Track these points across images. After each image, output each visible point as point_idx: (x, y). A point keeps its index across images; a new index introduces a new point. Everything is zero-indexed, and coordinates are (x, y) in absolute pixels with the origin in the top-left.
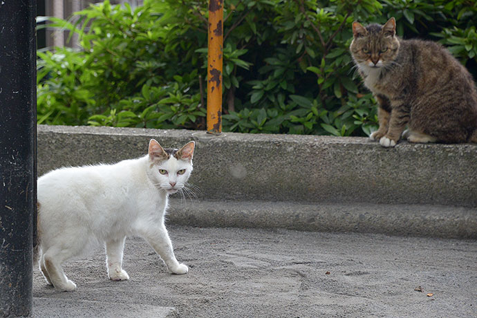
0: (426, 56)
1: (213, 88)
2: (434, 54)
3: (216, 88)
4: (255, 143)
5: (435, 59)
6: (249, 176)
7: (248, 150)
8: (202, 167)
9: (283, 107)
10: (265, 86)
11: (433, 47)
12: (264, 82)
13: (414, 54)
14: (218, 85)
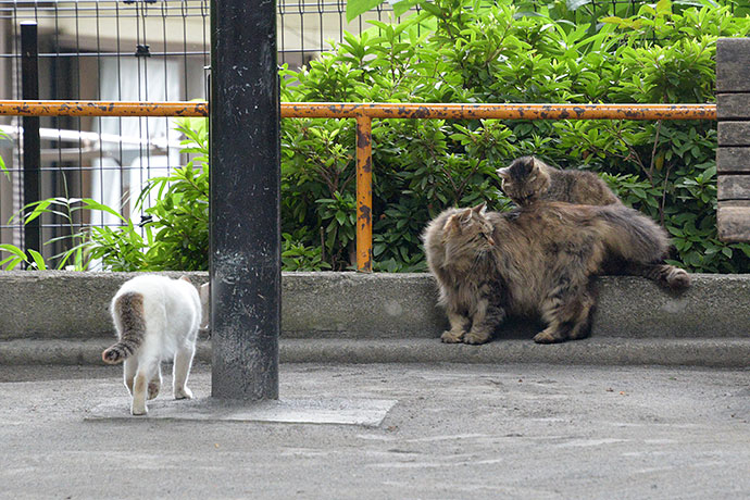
0: (581, 186)
1: (363, 225)
2: (589, 183)
3: (366, 226)
4: (410, 279)
5: (592, 189)
6: (404, 314)
7: (402, 285)
8: (356, 305)
9: (407, 259)
10: (388, 238)
11: (589, 177)
12: (385, 235)
13: (570, 184)
14: (368, 222)
